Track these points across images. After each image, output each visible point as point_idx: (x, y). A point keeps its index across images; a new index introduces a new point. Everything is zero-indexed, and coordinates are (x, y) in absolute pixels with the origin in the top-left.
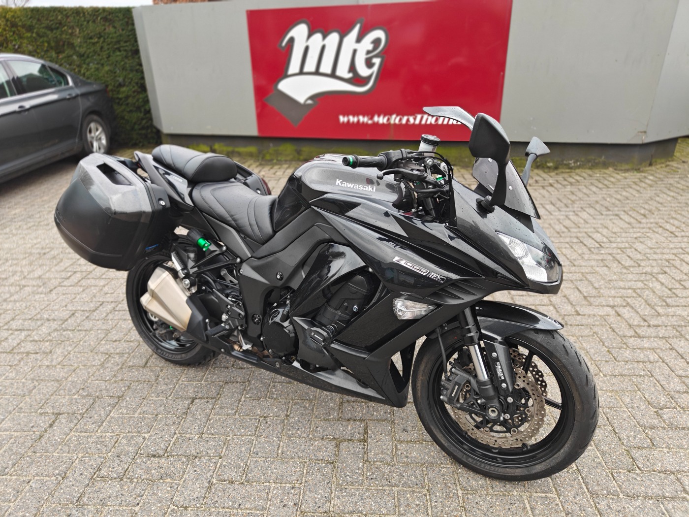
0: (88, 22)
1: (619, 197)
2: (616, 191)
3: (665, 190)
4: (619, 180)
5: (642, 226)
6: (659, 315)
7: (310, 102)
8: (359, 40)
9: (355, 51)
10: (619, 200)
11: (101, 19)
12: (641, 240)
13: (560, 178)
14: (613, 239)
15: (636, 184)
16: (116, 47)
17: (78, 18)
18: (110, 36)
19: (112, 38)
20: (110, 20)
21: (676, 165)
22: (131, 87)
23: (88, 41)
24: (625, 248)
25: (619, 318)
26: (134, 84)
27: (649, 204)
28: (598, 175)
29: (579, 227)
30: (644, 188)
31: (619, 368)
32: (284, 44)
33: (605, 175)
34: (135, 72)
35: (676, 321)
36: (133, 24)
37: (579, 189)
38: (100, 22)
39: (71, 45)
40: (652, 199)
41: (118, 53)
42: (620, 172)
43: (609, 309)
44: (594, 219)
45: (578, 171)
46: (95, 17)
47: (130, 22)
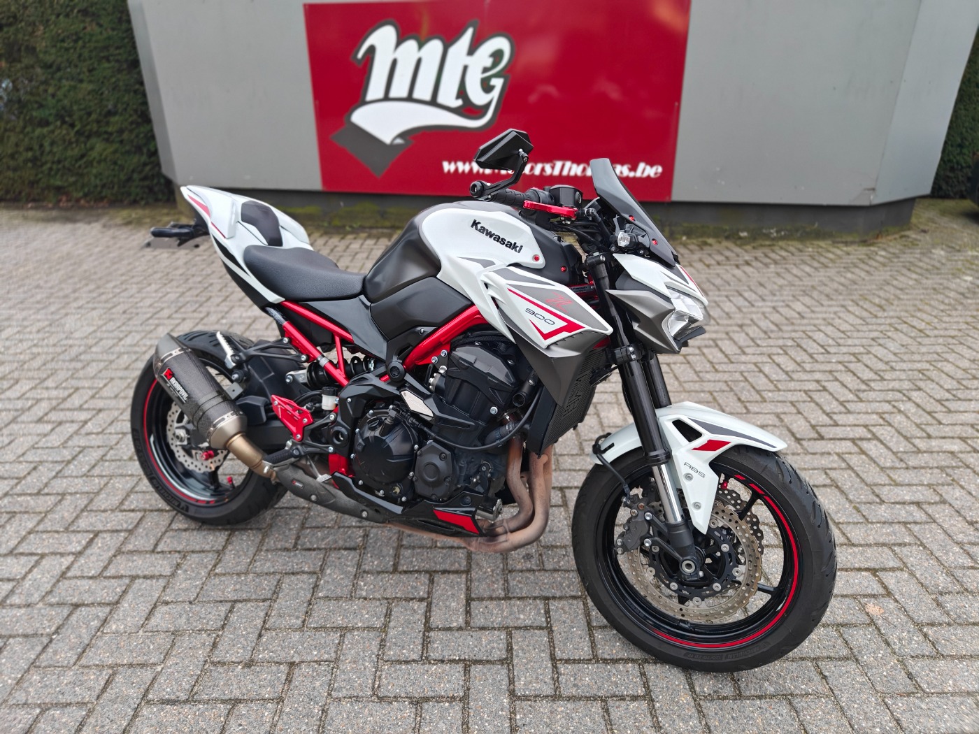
0: (58, 16)
1: (842, 280)
2: (838, 272)
3: (905, 271)
4: (840, 257)
5: (879, 321)
6: (919, 451)
7: (399, 141)
8: (472, 51)
9: (465, 68)
10: (843, 285)
11: (79, 11)
12: (881, 341)
13: (759, 254)
14: (841, 342)
15: (864, 262)
16: (102, 54)
17: (42, 9)
18: (94, 39)
19: (97, 41)
20: (93, 14)
21: (914, 236)
22: (127, 116)
23: (59, 45)
24: (860, 354)
25: (864, 457)
26: (132, 112)
27: (885, 291)
28: (810, 249)
29: (793, 324)
30: (876, 268)
31: (873, 532)
32: (360, 55)
33: (820, 250)
34: (132, 94)
35: (944, 460)
36: (129, 21)
37: (786, 269)
38: (77, 17)
39: (32, 50)
40: (888, 284)
41: (106, 65)
42: (840, 245)
43: (849, 444)
44: (813, 312)
45: (781, 243)
46: (69, 9)
47: (124, 18)
